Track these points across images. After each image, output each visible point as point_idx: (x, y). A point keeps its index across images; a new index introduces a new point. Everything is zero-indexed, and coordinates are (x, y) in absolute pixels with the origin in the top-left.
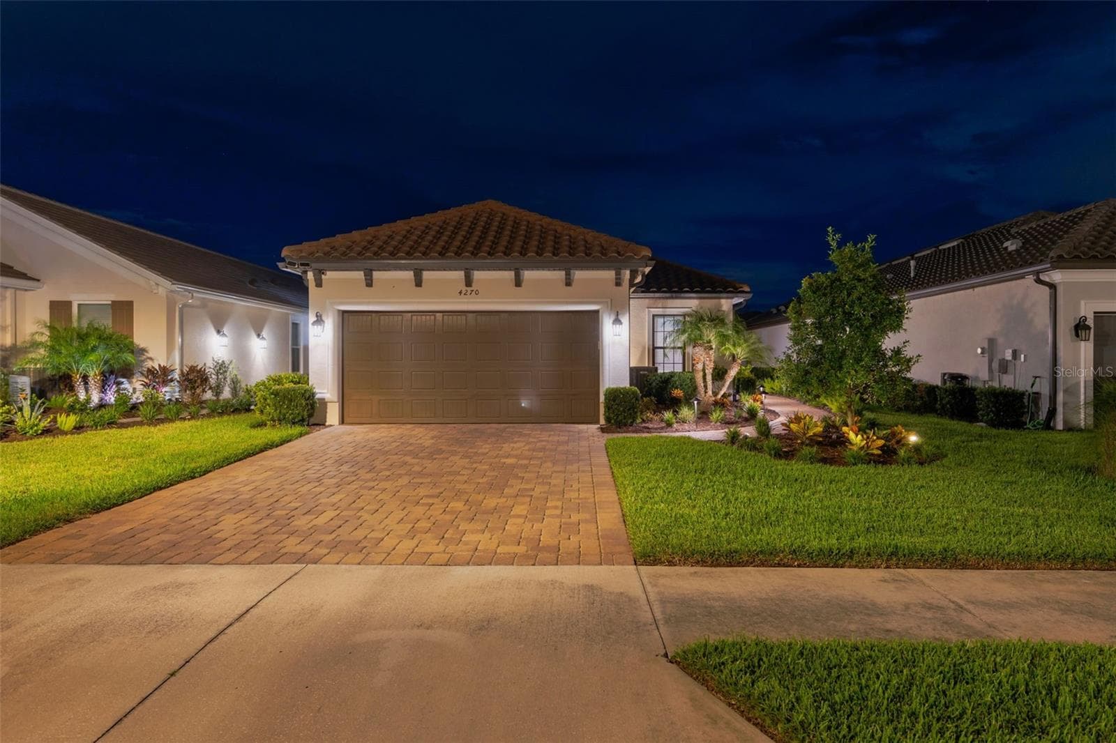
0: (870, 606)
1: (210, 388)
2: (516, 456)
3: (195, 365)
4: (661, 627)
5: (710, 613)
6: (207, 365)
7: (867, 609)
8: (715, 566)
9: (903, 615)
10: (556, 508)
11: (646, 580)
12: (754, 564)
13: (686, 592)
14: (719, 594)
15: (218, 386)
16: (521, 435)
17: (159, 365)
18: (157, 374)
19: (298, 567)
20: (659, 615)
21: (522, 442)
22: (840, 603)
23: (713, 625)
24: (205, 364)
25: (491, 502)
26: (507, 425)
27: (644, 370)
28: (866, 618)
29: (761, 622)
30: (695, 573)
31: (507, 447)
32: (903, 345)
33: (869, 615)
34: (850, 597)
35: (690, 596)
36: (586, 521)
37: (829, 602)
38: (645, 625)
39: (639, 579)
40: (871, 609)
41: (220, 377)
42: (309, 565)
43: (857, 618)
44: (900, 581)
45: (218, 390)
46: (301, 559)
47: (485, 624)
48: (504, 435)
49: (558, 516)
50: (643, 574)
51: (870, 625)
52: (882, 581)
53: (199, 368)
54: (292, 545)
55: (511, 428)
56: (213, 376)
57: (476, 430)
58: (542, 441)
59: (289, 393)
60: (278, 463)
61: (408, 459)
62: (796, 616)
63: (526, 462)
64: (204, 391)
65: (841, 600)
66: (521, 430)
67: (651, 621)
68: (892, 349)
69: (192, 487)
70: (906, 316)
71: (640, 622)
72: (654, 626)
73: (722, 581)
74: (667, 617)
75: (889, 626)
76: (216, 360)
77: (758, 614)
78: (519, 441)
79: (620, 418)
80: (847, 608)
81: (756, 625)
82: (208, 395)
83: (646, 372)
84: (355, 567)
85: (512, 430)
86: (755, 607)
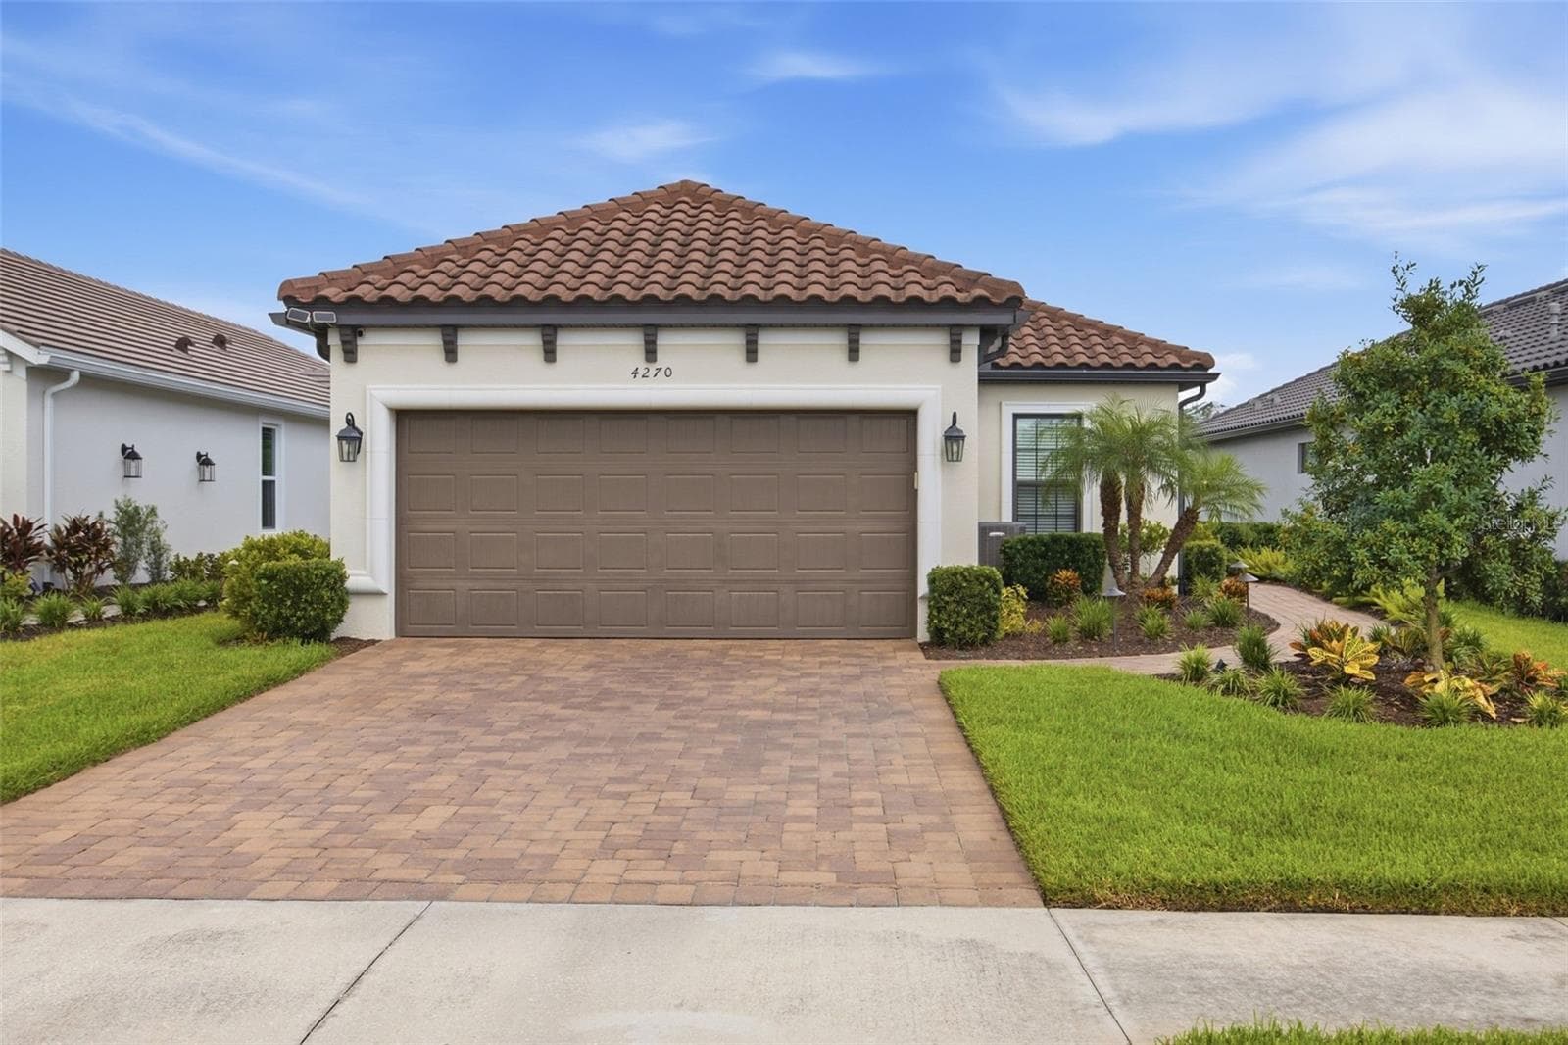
0: (1493, 980)
1: (112, 565)
2: (765, 706)
3: (84, 516)
4: (1116, 1011)
5: (1201, 988)
6: (106, 516)
7: (1486, 984)
8: (1196, 910)
9: (1555, 995)
10: (870, 803)
11: (1071, 935)
12: (1269, 907)
13: (1149, 954)
14: (1212, 956)
15: (126, 559)
16: (764, 664)
17: (16, 517)
18: (8, 534)
19: (418, 906)
20: (1108, 992)
21: (771, 676)
22: (1438, 974)
23: (1210, 1009)
24: (101, 515)
25: (742, 792)
26: (730, 642)
27: (998, 529)
28: (1486, 998)
29: (1299, 1005)
30: (1161, 921)
31: (741, 688)
32: (1539, 486)
33: (1493, 994)
34: (1455, 965)
35: (1159, 960)
36: (936, 829)
37: (1416, 972)
38: (1086, 1006)
39: (1057, 932)
40: (1496, 984)
41: (130, 540)
42: (434, 903)
43: (1471, 998)
44: (1548, 937)
45: (125, 567)
46: (416, 891)
47: (796, 1002)
48: (726, 662)
49: (877, 820)
50: (1061, 921)
51: (1497, 1010)
52: (1512, 937)
53: (91, 521)
54: (388, 865)
55: (739, 650)
56: (117, 539)
57: (668, 651)
58: (810, 675)
59: (295, 575)
60: (301, 715)
61: (554, 708)
62: (1360, 994)
63: (788, 716)
64: (101, 570)
65: (1439, 970)
66: (761, 654)
67: (1097, 1000)
68: (1519, 493)
69: (153, 759)
70: (1547, 428)
71: (1075, 1002)
72: (1103, 1009)
73: (1213, 935)
74: (1125, 995)
75: (1530, 1013)
76: (122, 505)
77: (1290, 992)
78: (761, 676)
79: (962, 629)
80: (1449, 984)
81: (1287, 1009)
82: (108, 578)
83: (1001, 534)
84: (525, 906)
85: (742, 653)
86: (1282, 980)
